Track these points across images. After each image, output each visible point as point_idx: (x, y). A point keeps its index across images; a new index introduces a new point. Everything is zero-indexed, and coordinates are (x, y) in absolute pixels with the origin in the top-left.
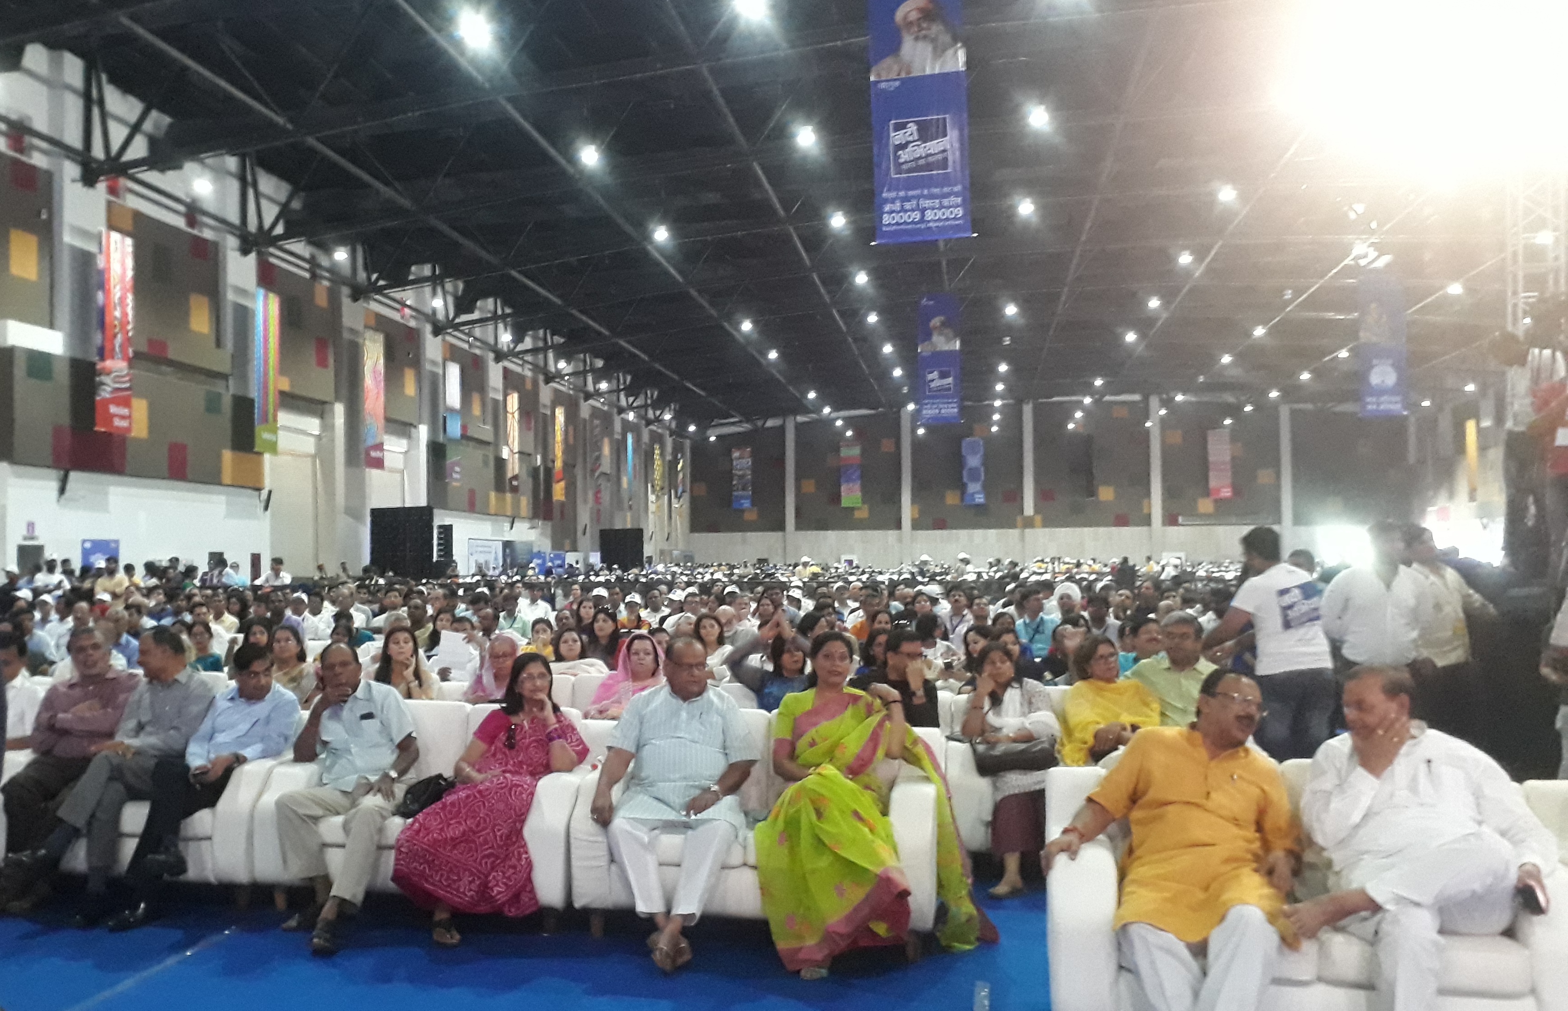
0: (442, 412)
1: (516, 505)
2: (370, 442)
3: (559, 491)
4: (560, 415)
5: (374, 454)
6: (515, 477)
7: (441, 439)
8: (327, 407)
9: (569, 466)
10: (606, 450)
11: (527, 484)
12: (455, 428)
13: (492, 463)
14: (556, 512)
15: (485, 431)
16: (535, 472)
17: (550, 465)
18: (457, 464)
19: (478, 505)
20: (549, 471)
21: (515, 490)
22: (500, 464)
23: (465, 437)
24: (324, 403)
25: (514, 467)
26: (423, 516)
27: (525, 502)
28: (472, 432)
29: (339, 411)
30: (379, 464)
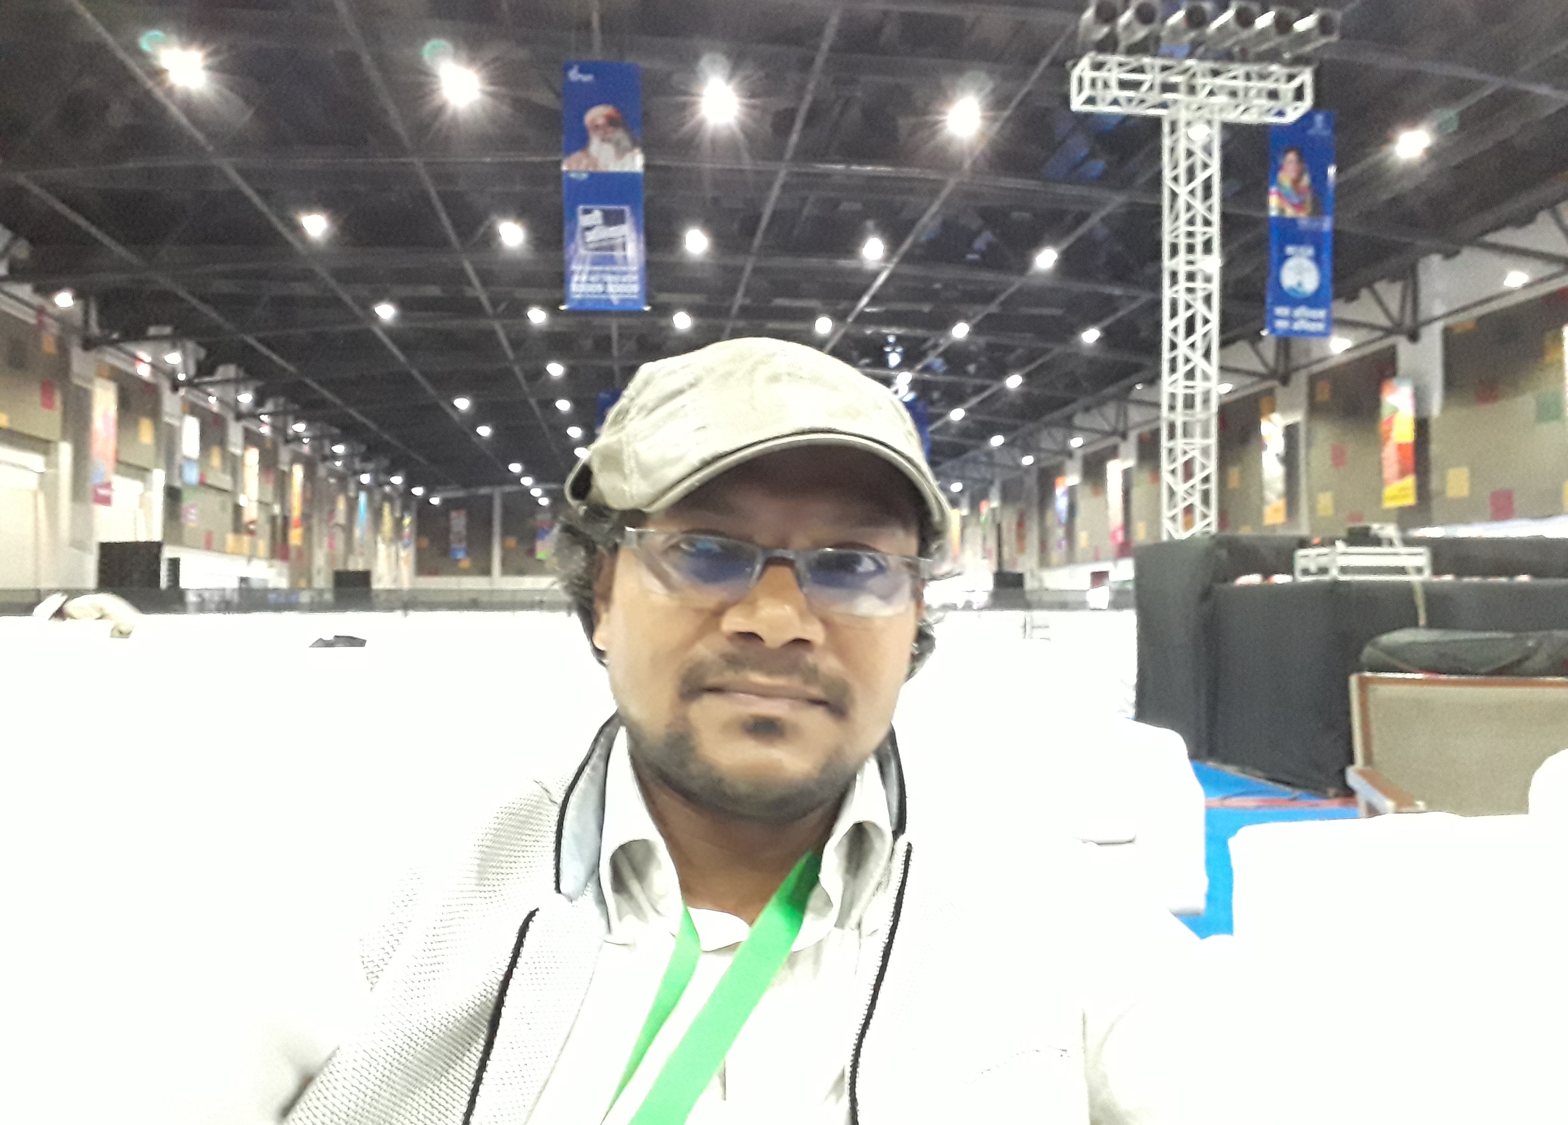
0: (178, 459)
1: (254, 547)
2: (98, 481)
3: (295, 536)
4: (298, 472)
5: (103, 492)
6: (252, 522)
7: (177, 484)
8: (52, 445)
9: (306, 517)
10: (341, 505)
11: (265, 530)
12: (192, 475)
13: (230, 509)
14: (293, 554)
15: (225, 481)
16: (273, 519)
17: (287, 514)
18: (192, 506)
19: (215, 543)
20: (286, 519)
21: (252, 533)
22: (238, 510)
23: (203, 483)
24: (47, 442)
25: (251, 512)
26: (153, 550)
27: (263, 545)
28: (210, 481)
29: (65, 451)
30: (106, 501)
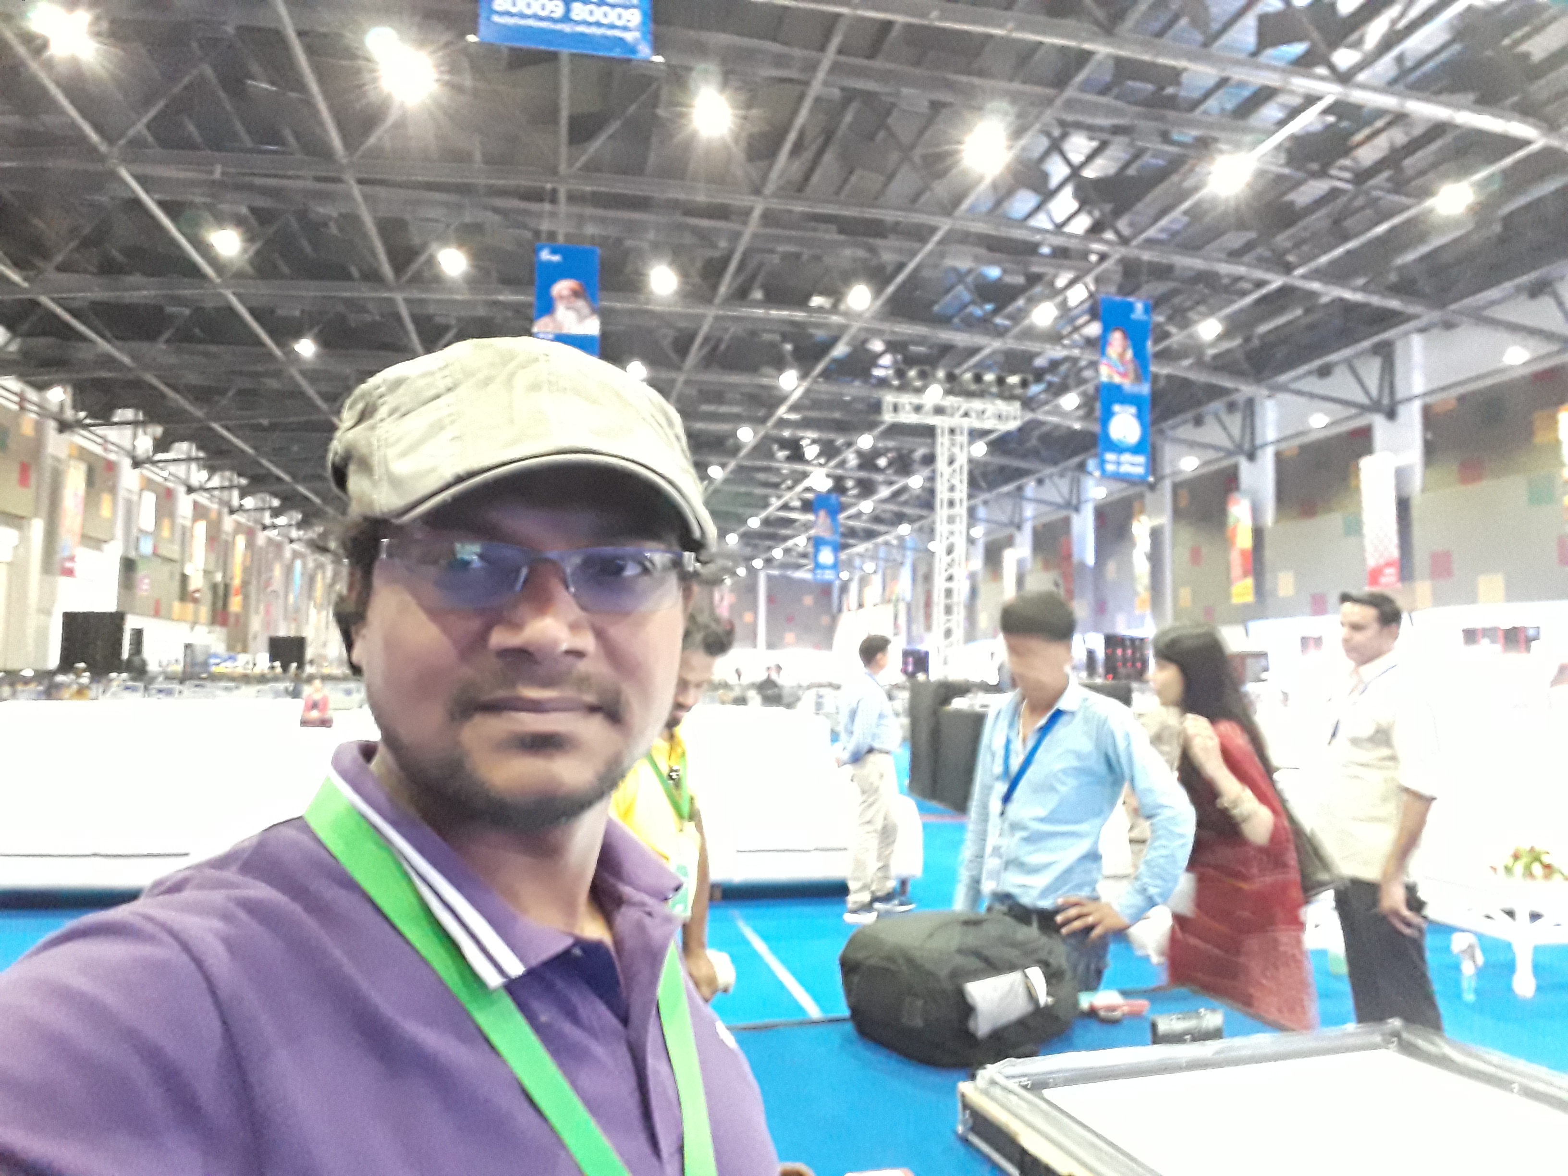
0: (135, 532)
1: (196, 613)
2: (66, 554)
3: (235, 604)
4: (241, 541)
5: (68, 565)
6: (197, 591)
7: (132, 555)
8: (24, 522)
9: (245, 584)
10: (278, 571)
11: (207, 597)
12: (146, 547)
13: (178, 577)
14: (232, 620)
15: (172, 550)
16: (214, 587)
17: (228, 581)
18: (145, 577)
19: (163, 612)
20: (227, 586)
21: (196, 601)
22: (184, 578)
23: (155, 554)
24: (22, 518)
25: (197, 582)
26: (116, 620)
27: (204, 611)
28: (163, 551)
29: (37, 527)
30: (69, 572)
